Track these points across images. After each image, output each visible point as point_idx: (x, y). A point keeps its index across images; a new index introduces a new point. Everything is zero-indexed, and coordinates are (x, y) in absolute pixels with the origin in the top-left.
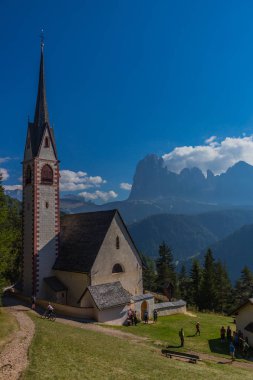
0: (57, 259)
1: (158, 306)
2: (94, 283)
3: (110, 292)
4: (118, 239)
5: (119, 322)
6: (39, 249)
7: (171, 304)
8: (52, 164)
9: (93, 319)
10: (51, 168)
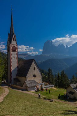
0: (17, 73)
1: (46, 86)
2: (27, 80)
3: (31, 83)
4: (34, 67)
5: (34, 91)
6: (12, 70)
7: (50, 86)
8: (15, 46)
9: (26, 90)
10: (15, 47)
